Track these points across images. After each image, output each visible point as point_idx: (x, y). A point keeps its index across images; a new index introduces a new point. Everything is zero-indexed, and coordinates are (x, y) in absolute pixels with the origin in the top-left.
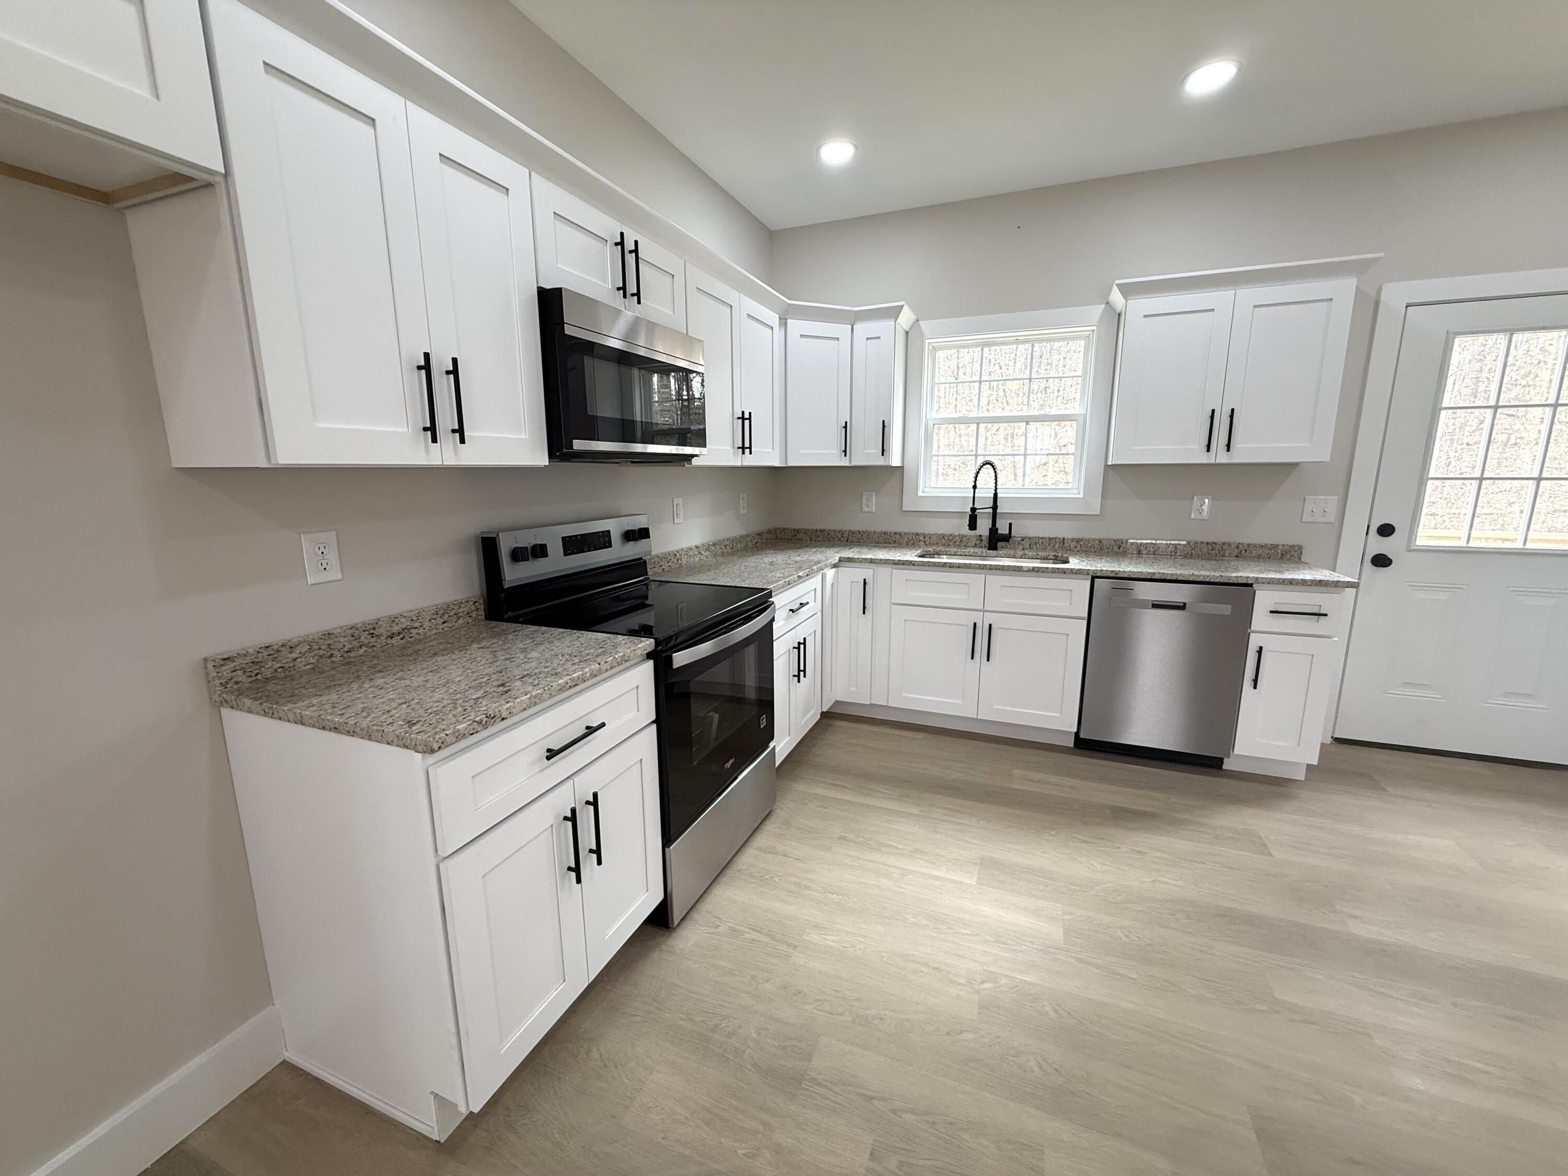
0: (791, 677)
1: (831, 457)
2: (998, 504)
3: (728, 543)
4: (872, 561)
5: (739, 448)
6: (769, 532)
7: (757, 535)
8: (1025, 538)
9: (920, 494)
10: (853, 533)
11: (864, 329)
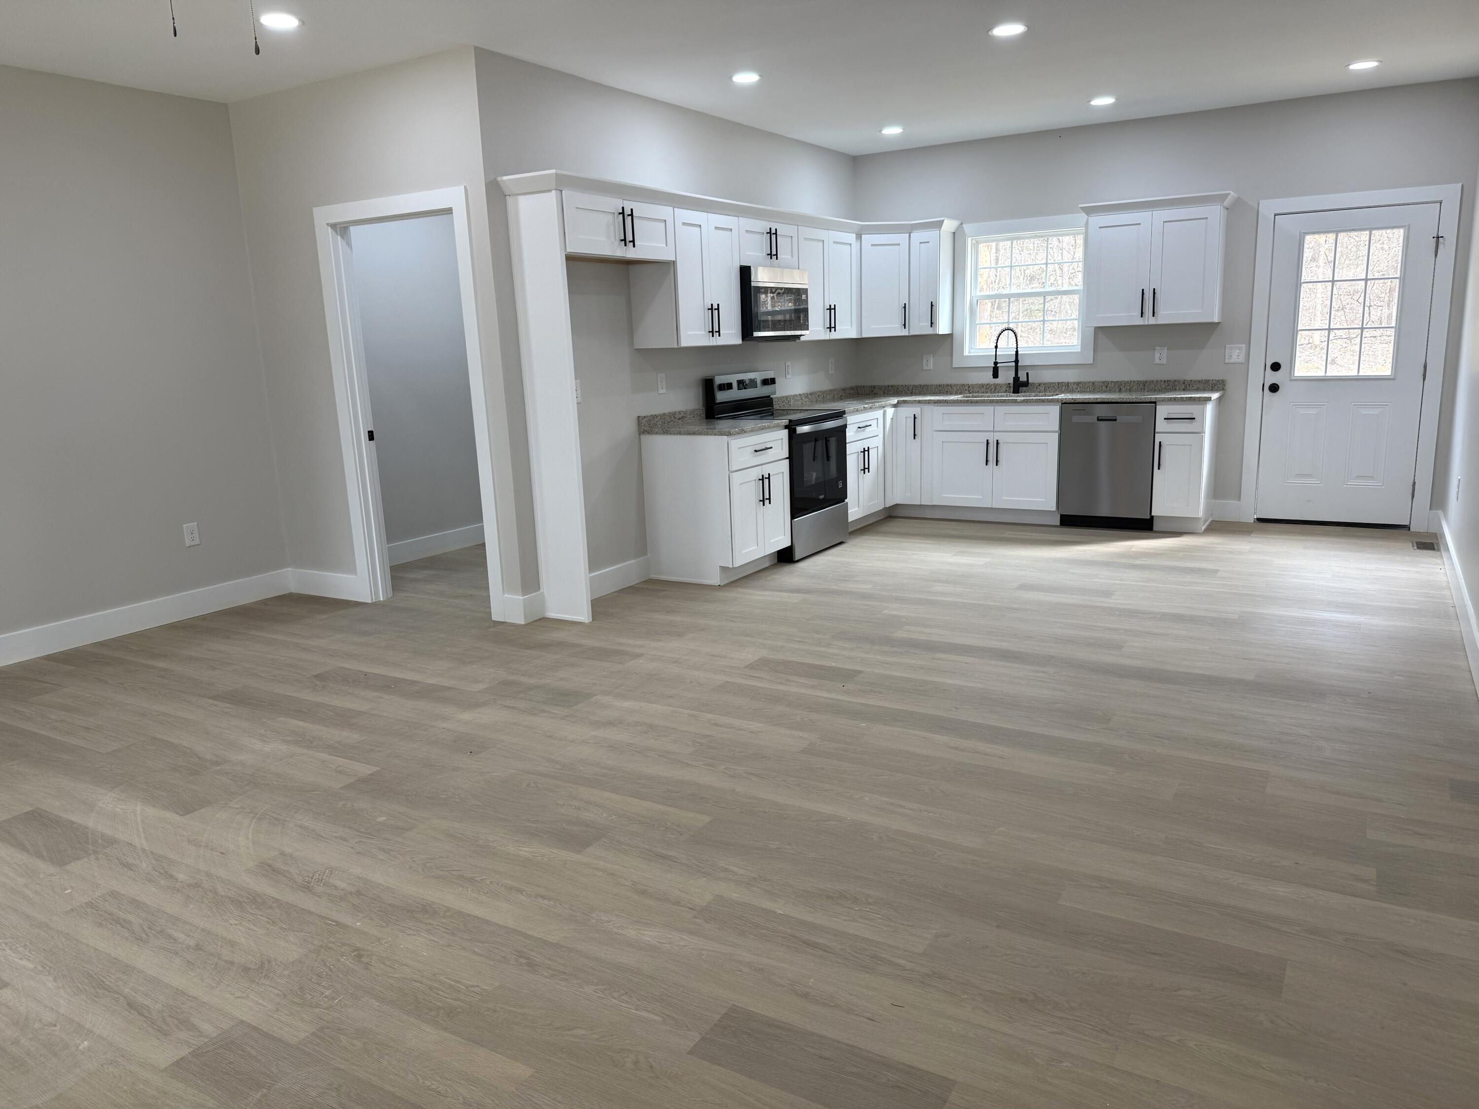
0: (860, 470)
1: (893, 329)
2: (1019, 359)
3: (820, 394)
4: (919, 402)
5: (828, 328)
6: (852, 388)
7: (842, 390)
8: (1041, 383)
9: (966, 353)
10: (916, 386)
11: (917, 236)
